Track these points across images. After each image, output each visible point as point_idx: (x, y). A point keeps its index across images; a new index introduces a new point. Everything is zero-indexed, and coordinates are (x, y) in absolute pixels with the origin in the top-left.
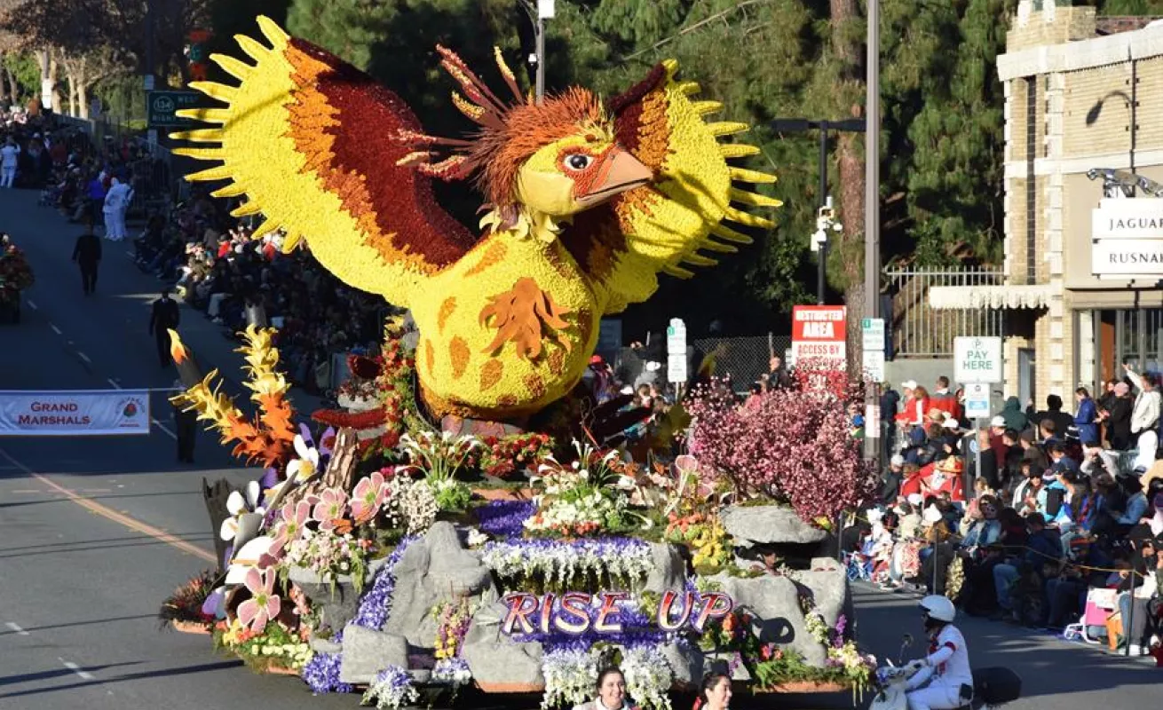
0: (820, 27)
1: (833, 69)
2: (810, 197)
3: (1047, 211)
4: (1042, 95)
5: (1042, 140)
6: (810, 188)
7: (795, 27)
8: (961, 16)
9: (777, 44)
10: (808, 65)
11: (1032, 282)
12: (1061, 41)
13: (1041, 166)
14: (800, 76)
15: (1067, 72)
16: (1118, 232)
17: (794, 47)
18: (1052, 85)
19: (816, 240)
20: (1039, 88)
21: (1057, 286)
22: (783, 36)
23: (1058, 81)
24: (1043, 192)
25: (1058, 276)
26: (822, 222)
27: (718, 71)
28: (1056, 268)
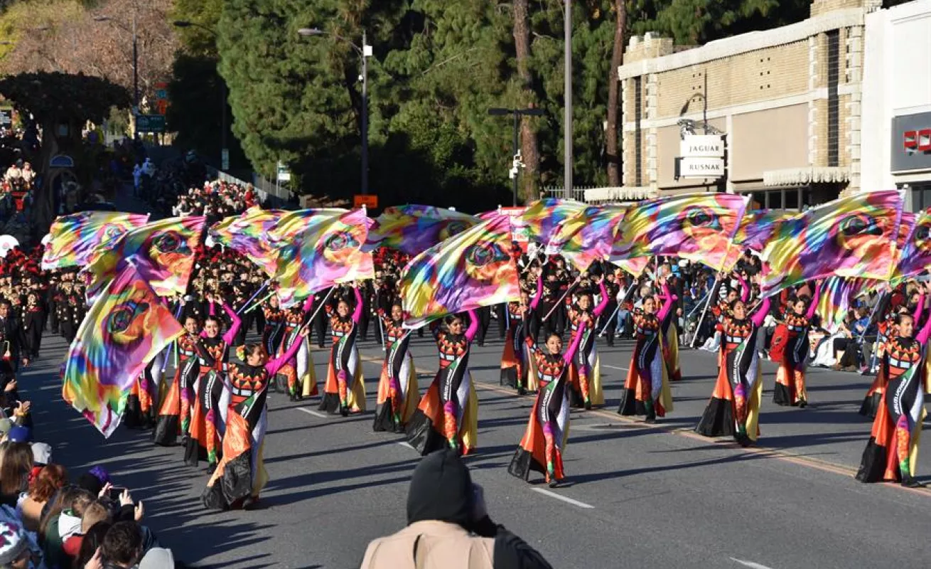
0: (511, 62)
1: (518, 84)
2: (506, 152)
3: (647, 148)
4: (644, 86)
5: (644, 110)
6: (506, 148)
7: (497, 63)
8: (584, 56)
9: (487, 71)
10: (503, 83)
11: (639, 185)
12: (655, 57)
13: (644, 124)
14: (500, 88)
15: (658, 73)
16: (694, 153)
17: (497, 73)
18: (650, 80)
19: (512, 173)
20: (643, 82)
21: (654, 187)
22: (490, 67)
23: (653, 78)
24: (644, 138)
25: (654, 181)
26: (515, 163)
27: (456, 86)
28: (653, 177)
